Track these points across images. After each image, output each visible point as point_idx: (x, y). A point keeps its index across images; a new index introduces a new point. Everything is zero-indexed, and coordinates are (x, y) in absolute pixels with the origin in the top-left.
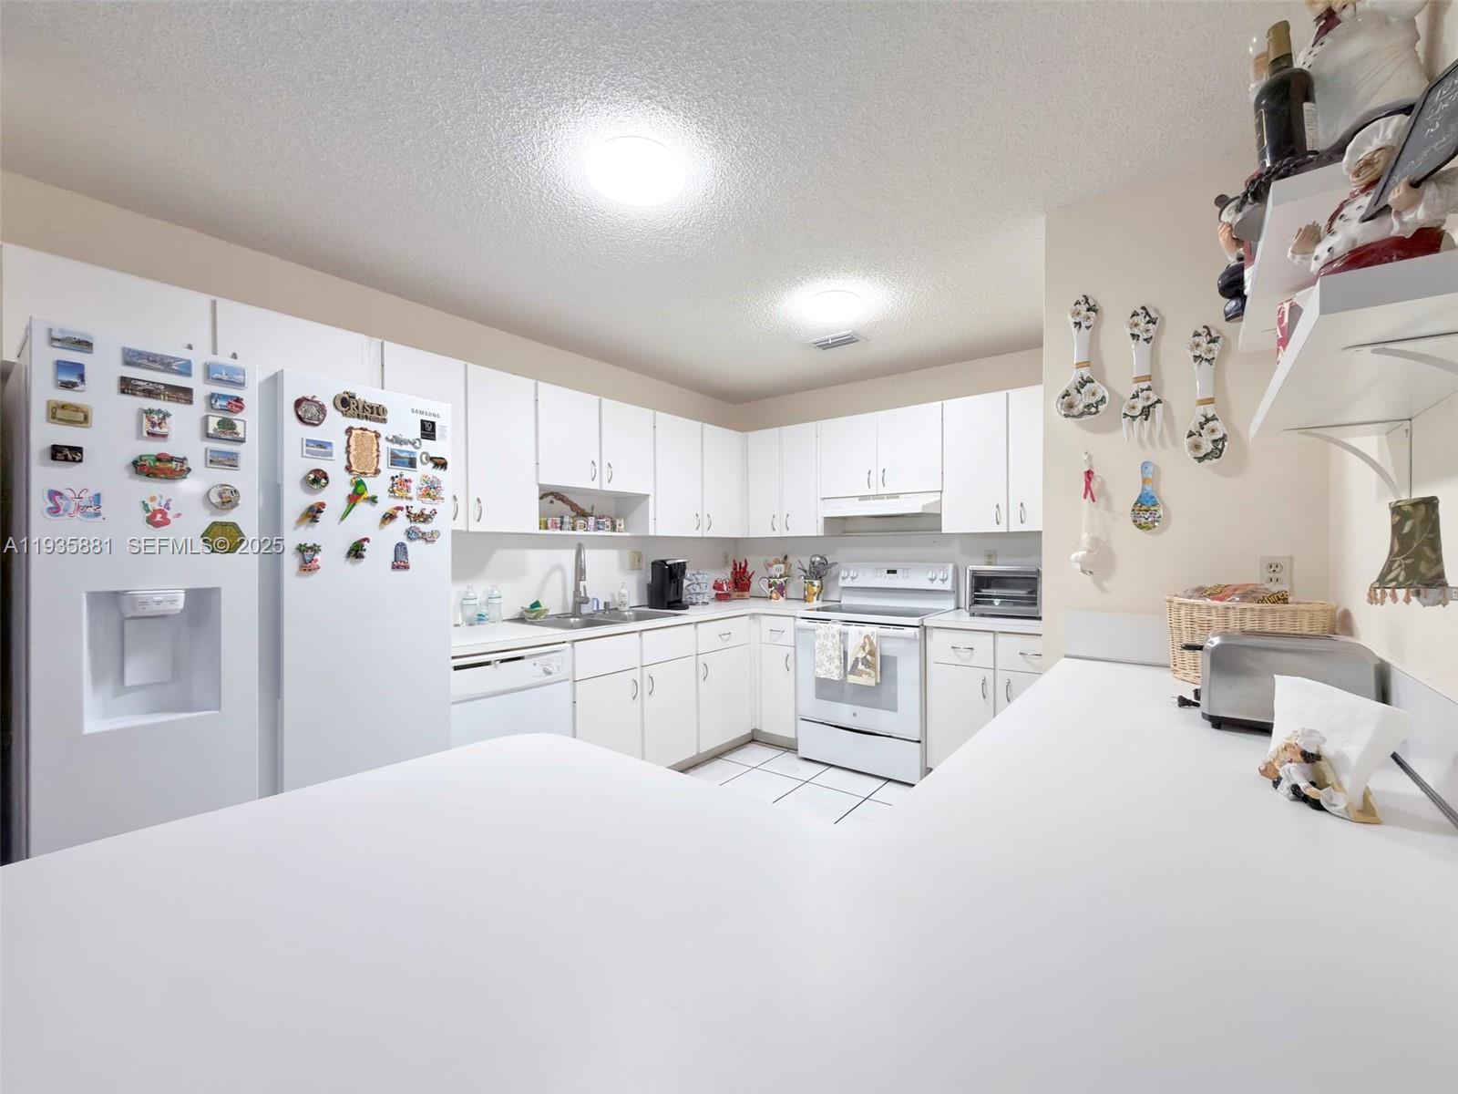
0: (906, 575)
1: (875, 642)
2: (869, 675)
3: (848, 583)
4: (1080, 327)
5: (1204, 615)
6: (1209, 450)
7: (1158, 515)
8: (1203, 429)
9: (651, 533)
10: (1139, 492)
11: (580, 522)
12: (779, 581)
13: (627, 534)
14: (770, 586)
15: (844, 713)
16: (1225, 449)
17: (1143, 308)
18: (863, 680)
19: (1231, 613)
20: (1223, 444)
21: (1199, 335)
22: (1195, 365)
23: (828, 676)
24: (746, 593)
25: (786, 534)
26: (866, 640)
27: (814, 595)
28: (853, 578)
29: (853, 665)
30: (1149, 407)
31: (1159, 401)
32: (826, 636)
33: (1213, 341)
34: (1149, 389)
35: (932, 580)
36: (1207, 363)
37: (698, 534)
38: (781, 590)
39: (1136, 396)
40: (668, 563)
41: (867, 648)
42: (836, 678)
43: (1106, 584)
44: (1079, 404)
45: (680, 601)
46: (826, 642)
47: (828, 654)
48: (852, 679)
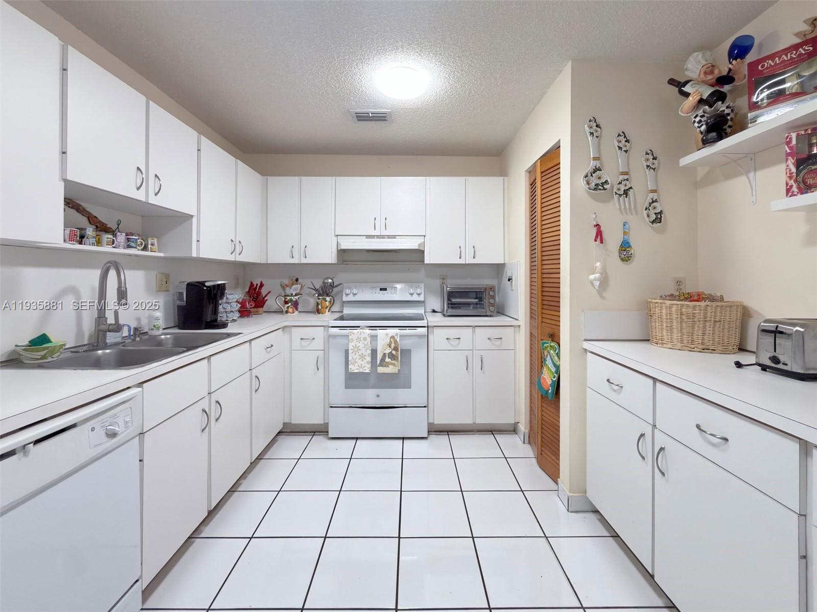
0: (393, 291)
1: (398, 340)
2: (394, 365)
3: (351, 298)
4: (593, 135)
5: (690, 311)
6: (654, 218)
7: (630, 253)
8: (650, 206)
9: (194, 255)
10: (622, 240)
11: (107, 237)
12: (294, 299)
13: (162, 255)
14: (286, 303)
15: (369, 396)
16: (662, 218)
17: (623, 132)
18: (390, 369)
19: (709, 309)
20: (661, 215)
21: (648, 154)
22: (647, 171)
23: (361, 370)
24: (260, 309)
25: (304, 261)
26: (392, 340)
27: (326, 308)
28: (355, 295)
29: (382, 359)
30: (627, 190)
31: (631, 188)
32: (358, 340)
33: (654, 159)
34: (627, 180)
35: (412, 294)
36: (653, 171)
37: (231, 258)
38: (296, 305)
39: (620, 183)
40: (207, 284)
41: (393, 345)
42: (367, 371)
43: (604, 294)
44: (592, 183)
45: (216, 320)
46: (358, 344)
47: (360, 353)
48: (381, 370)
